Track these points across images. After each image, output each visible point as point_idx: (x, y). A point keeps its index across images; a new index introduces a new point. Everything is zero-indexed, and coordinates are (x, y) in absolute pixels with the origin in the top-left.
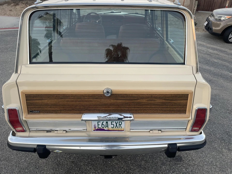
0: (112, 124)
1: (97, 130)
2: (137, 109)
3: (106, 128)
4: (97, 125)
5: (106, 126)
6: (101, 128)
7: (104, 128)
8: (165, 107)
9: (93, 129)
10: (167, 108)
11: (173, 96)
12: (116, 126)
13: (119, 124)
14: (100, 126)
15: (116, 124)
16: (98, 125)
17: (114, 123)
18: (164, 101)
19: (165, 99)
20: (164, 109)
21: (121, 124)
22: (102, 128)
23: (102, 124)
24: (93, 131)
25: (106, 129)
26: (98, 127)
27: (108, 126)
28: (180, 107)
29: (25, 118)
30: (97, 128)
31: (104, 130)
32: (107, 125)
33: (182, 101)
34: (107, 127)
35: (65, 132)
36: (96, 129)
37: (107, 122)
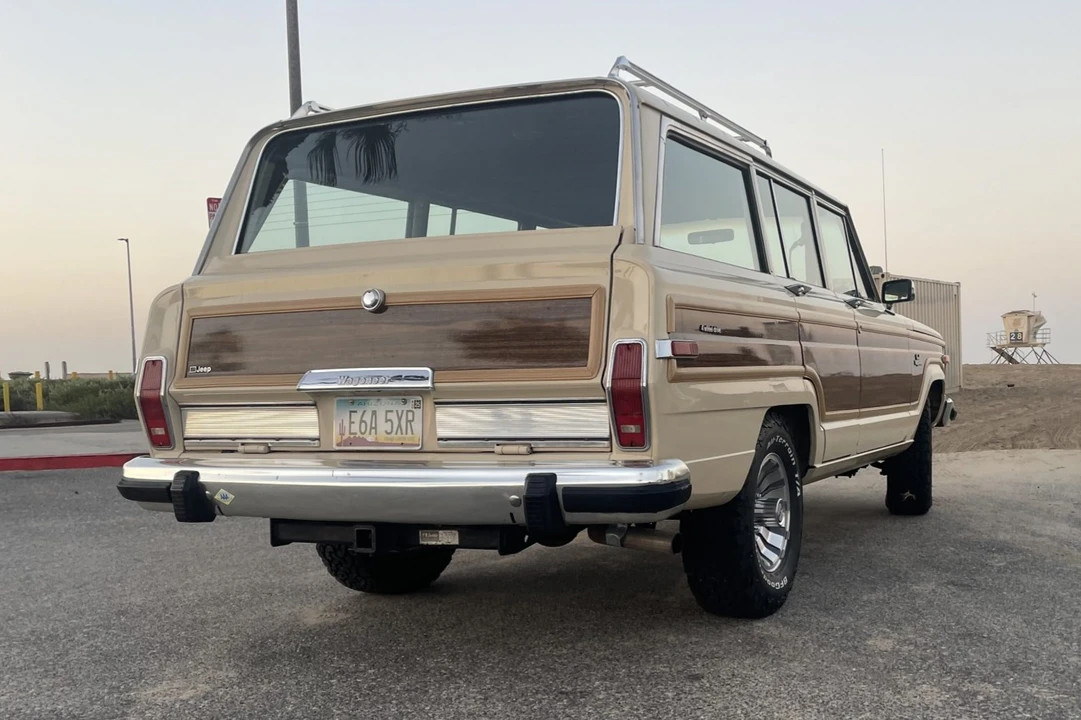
0: (387, 421)
1: (348, 442)
3: (370, 433)
4: (346, 424)
5: (371, 428)
6: (359, 435)
7: (364, 436)
8: (526, 344)
9: (338, 438)
10: (532, 347)
11: (548, 304)
12: (400, 426)
13: (407, 421)
14: (355, 428)
15: (400, 419)
16: (351, 423)
17: (393, 416)
20: (525, 351)
21: (413, 420)
22: (361, 436)
23: (362, 421)
24: (338, 445)
25: (369, 438)
26: (350, 433)
27: (375, 428)
28: (569, 342)
30: (347, 435)
31: (363, 442)
32: (373, 426)
34: (373, 431)
36: (345, 438)
37: (374, 413)
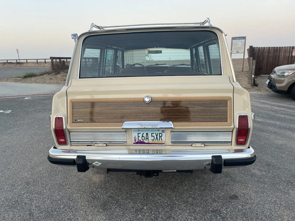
0: (152, 136)
1: (137, 143)
2: (177, 116)
3: (146, 140)
4: (137, 137)
5: (146, 138)
6: (142, 140)
7: (144, 141)
8: (205, 114)
9: (134, 142)
10: (207, 115)
11: (212, 102)
12: (157, 138)
13: (160, 136)
14: (140, 138)
15: (157, 136)
16: (138, 137)
17: (154, 135)
18: (203, 108)
19: (204, 106)
20: (205, 116)
21: (162, 136)
22: (143, 141)
23: (142, 136)
24: (134, 144)
25: (146, 142)
26: (138, 140)
27: (148, 138)
28: (220, 114)
29: (70, 126)
30: (137, 141)
31: (144, 143)
32: (147, 138)
33: (222, 108)
34: (147, 139)
35: (105, 145)
36: (136, 141)
37: (147, 134)
